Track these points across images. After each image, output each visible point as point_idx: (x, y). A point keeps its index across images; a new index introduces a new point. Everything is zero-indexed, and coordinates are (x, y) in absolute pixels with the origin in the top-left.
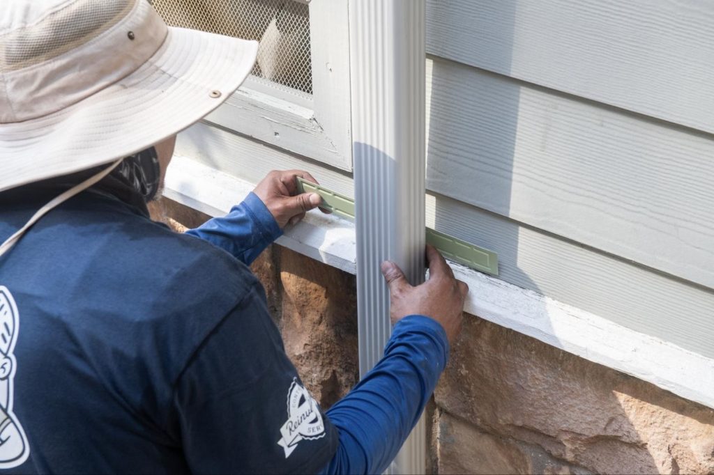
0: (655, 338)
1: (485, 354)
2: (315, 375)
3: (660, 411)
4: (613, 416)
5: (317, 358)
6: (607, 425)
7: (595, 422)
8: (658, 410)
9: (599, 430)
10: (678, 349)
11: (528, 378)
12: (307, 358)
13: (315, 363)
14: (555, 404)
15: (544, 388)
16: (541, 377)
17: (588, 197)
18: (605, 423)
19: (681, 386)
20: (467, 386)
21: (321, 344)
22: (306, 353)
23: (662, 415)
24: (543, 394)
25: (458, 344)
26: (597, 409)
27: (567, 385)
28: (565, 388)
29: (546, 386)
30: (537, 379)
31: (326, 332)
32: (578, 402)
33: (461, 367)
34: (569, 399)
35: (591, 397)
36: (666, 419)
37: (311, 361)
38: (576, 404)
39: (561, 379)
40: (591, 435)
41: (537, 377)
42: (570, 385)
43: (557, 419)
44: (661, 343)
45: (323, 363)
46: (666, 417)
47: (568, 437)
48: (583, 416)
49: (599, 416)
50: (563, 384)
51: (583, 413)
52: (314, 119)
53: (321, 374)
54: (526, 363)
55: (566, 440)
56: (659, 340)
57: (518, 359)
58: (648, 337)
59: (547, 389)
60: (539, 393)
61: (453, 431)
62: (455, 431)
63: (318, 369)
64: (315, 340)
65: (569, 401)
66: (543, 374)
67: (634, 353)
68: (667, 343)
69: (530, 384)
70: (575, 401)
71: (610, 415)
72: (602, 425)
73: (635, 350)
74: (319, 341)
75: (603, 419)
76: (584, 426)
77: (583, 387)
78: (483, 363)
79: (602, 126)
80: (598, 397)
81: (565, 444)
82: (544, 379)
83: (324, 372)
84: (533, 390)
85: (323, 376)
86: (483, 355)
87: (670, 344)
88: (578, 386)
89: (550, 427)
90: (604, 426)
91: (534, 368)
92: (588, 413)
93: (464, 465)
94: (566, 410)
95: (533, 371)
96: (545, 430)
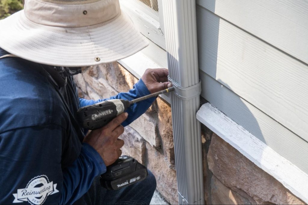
0: (289, 161)
1: (225, 151)
2: (167, 145)
3: (292, 197)
4: (274, 194)
5: (168, 137)
6: (272, 197)
7: (267, 195)
8: (291, 196)
9: (268, 199)
10: (297, 169)
11: (241, 167)
12: (165, 137)
13: (168, 140)
14: (252, 182)
15: (247, 174)
16: (246, 168)
17: (260, 86)
18: (271, 197)
19: (293, 189)
20: (218, 165)
21: (169, 132)
22: (164, 134)
23: (292, 199)
24: (247, 176)
25: (214, 145)
26: (268, 189)
27: (256, 174)
28: (255, 176)
29: (248, 173)
30: (245, 168)
31: (170, 127)
32: (260, 184)
33: (215, 155)
34: (257, 181)
35: (265, 182)
36: (294, 202)
37: (166, 139)
38: (260, 185)
39: (253, 171)
40: (265, 201)
41: (244, 167)
42: (257, 175)
43: (252, 189)
44: (291, 164)
45: (170, 140)
46: (294, 200)
47: (257, 199)
48: (263, 191)
49: (269, 193)
50: (254, 174)
51: (262, 189)
52: (160, 29)
53: (170, 145)
54: (240, 160)
55: (256, 200)
56: (291, 163)
57: (237, 157)
58: (286, 160)
59: (249, 174)
60: (245, 175)
61: (216, 183)
62: (217, 184)
63: (169, 143)
64: (167, 130)
65: (256, 182)
66: (247, 167)
67: (277, 167)
68: (294, 165)
69: (242, 170)
70: (259, 183)
71: (272, 193)
72: (270, 197)
73: (277, 166)
74: (168, 130)
75: (270, 194)
76: (263, 195)
77: (262, 177)
78: (224, 156)
79: (265, 52)
80: (268, 183)
81: (256, 201)
82: (247, 169)
83: (171, 144)
84: (243, 173)
85: (170, 146)
86: (224, 152)
87: (295, 166)
88: (260, 176)
89: (250, 192)
90: (270, 198)
91: (243, 162)
92: (264, 190)
93: (221, 200)
94: (256, 186)
95: (243, 164)
96: (248, 193)
